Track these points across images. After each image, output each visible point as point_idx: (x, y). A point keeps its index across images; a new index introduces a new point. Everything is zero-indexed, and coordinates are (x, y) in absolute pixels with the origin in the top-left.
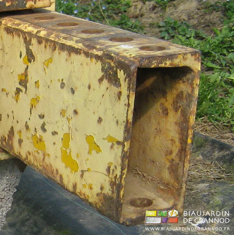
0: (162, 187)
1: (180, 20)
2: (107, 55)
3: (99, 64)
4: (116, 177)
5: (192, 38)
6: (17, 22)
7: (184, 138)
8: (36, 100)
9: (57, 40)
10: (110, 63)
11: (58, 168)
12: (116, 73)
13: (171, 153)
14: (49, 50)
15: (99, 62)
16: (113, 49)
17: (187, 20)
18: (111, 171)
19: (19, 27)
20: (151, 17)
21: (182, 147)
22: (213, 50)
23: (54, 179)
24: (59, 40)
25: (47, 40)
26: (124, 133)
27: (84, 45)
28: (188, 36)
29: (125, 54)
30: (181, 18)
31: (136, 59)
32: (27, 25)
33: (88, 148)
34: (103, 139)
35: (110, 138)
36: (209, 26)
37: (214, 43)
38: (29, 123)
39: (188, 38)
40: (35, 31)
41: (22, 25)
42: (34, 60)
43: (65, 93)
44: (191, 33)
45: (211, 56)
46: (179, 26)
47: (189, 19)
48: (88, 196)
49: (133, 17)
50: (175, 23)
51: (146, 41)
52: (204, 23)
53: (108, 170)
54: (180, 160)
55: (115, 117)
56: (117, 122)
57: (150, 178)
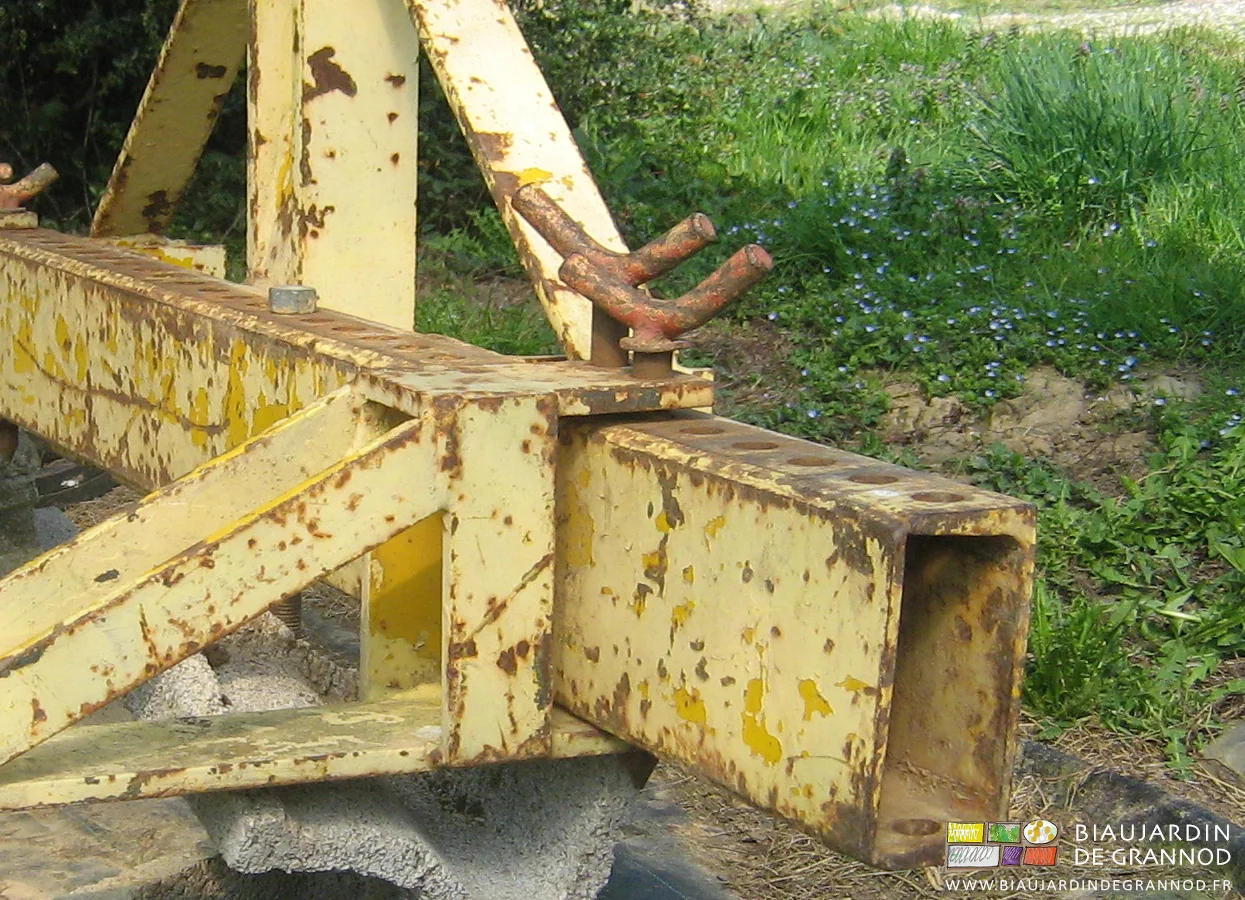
0: (961, 797)
1: (1030, 453)
2: (845, 508)
3: (828, 527)
4: (863, 764)
5: (1062, 503)
6: (641, 437)
7: (1006, 686)
8: (686, 609)
9: (735, 478)
10: (850, 526)
11: (734, 758)
12: (864, 546)
13: (979, 719)
14: (717, 499)
15: (828, 522)
16: (856, 496)
17: (1049, 452)
18: (853, 752)
19: (648, 449)
20: (947, 442)
21: (1001, 705)
22: (1119, 537)
23: (724, 783)
24: (741, 477)
25: (713, 478)
26: (881, 670)
27: (794, 488)
28: (1052, 498)
29: (882, 507)
30: (1032, 447)
31: (904, 516)
32: (666, 446)
33: (802, 708)
34: (837, 685)
35: (851, 683)
36: (1110, 471)
37: (1122, 520)
38: (666, 663)
39: (1050, 504)
40: (685, 458)
41: (654, 445)
42: (682, 522)
43: (754, 592)
44: (1060, 489)
45: (1113, 554)
46: (1028, 469)
47: (1057, 450)
48: (803, 812)
49: (896, 442)
50: (1015, 461)
51: (924, 483)
52: (1097, 463)
53: (847, 750)
54: (998, 734)
55: (862, 637)
56: (866, 647)
57: (936, 777)
